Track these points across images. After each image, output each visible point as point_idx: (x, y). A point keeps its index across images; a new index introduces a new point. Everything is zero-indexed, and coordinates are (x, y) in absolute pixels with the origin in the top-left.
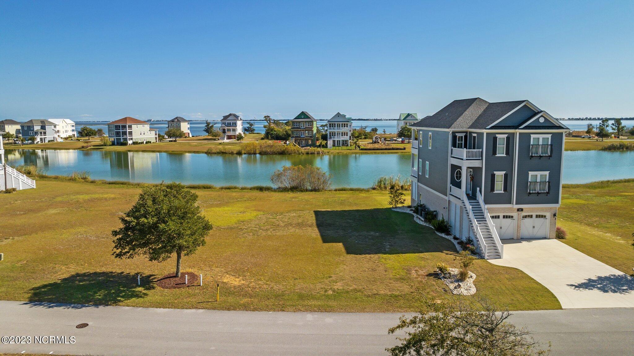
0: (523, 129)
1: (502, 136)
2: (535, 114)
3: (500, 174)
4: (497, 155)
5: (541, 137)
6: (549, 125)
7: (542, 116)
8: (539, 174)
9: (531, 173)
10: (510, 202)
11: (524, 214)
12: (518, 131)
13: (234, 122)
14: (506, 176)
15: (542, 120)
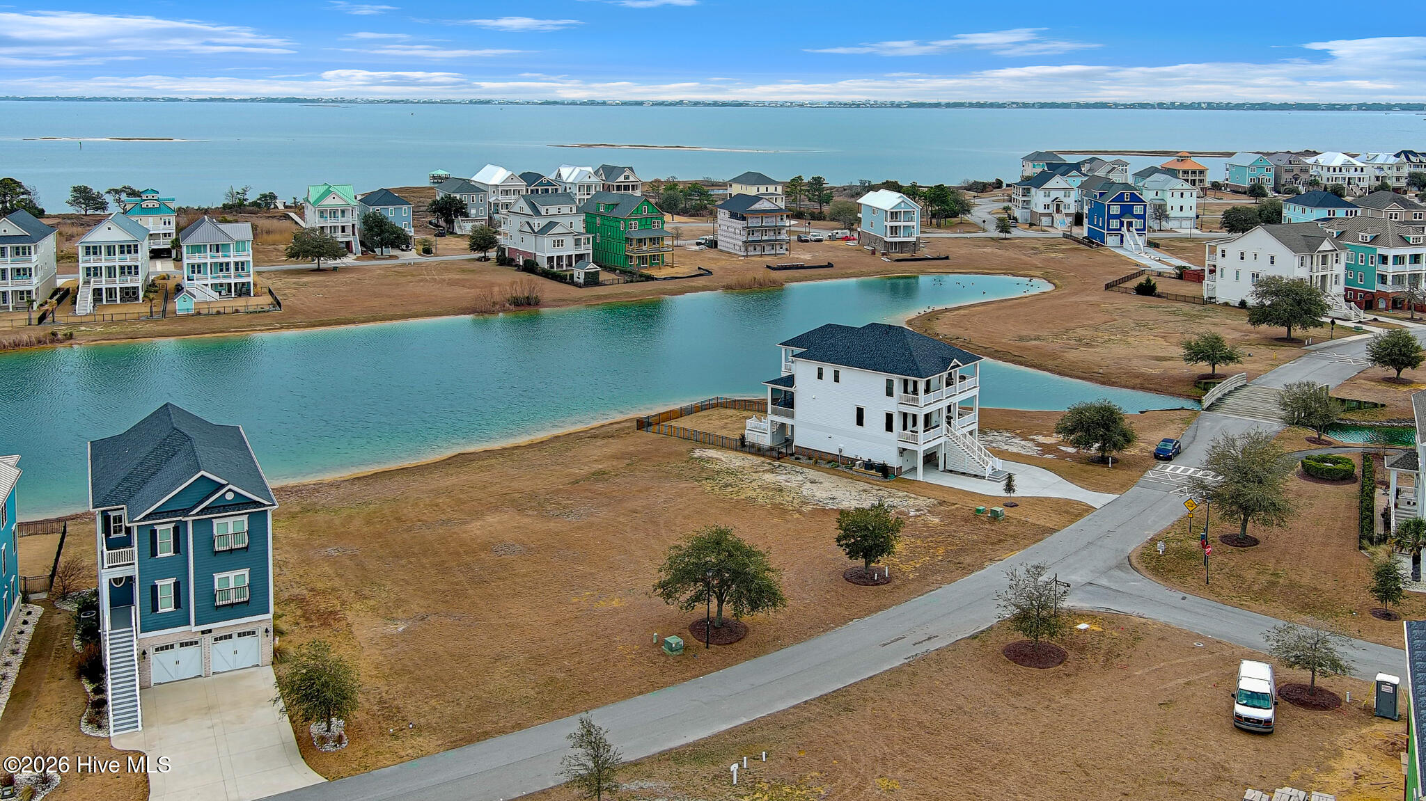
1: (165, 529)
3: (166, 585)
5: (231, 522)
7: (229, 490)
8: (231, 575)
9: (217, 576)
12: (189, 519)
14: (177, 585)
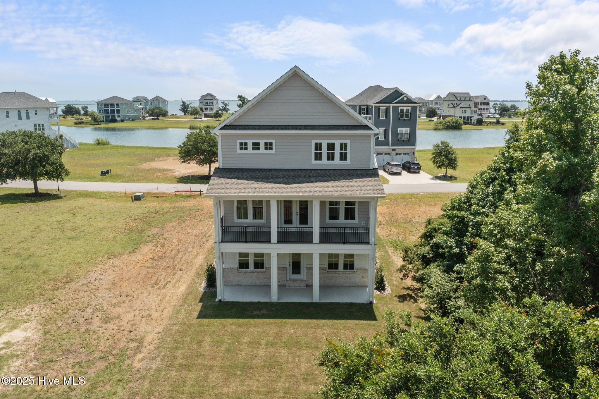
0: (394, 103)
1: (383, 108)
2: (402, 95)
3: (382, 129)
4: (381, 119)
5: (405, 108)
6: (409, 101)
7: (405, 96)
8: (404, 129)
9: (399, 129)
10: (388, 145)
11: (396, 152)
12: (392, 105)
13: (211, 101)
14: (385, 130)
15: (405, 99)
